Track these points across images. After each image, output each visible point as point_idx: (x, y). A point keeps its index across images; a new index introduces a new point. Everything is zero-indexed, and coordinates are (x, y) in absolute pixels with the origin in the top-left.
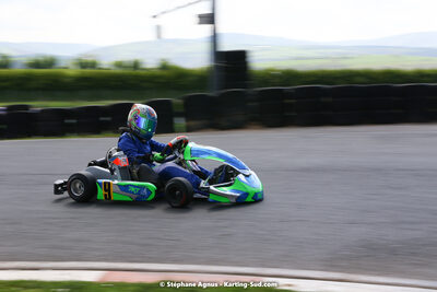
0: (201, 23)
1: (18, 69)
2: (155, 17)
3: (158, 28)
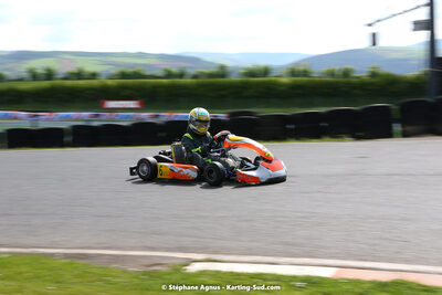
0: (415, 30)
1: (234, 78)
2: (370, 25)
3: (374, 35)
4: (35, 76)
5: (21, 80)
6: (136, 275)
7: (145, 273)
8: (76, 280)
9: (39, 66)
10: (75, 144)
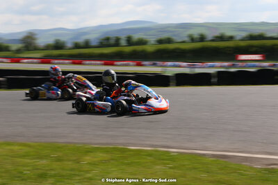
4: (193, 40)
5: (183, 42)
6: (260, 170)
7: (265, 170)
8: (219, 172)
9: (196, 33)
10: (219, 83)
